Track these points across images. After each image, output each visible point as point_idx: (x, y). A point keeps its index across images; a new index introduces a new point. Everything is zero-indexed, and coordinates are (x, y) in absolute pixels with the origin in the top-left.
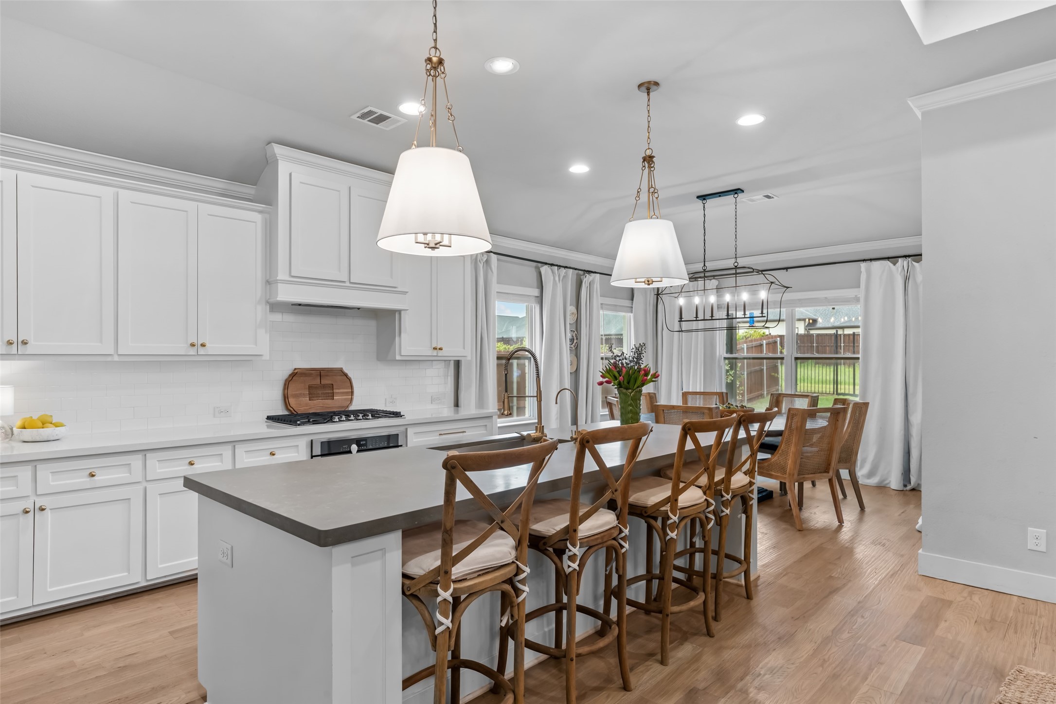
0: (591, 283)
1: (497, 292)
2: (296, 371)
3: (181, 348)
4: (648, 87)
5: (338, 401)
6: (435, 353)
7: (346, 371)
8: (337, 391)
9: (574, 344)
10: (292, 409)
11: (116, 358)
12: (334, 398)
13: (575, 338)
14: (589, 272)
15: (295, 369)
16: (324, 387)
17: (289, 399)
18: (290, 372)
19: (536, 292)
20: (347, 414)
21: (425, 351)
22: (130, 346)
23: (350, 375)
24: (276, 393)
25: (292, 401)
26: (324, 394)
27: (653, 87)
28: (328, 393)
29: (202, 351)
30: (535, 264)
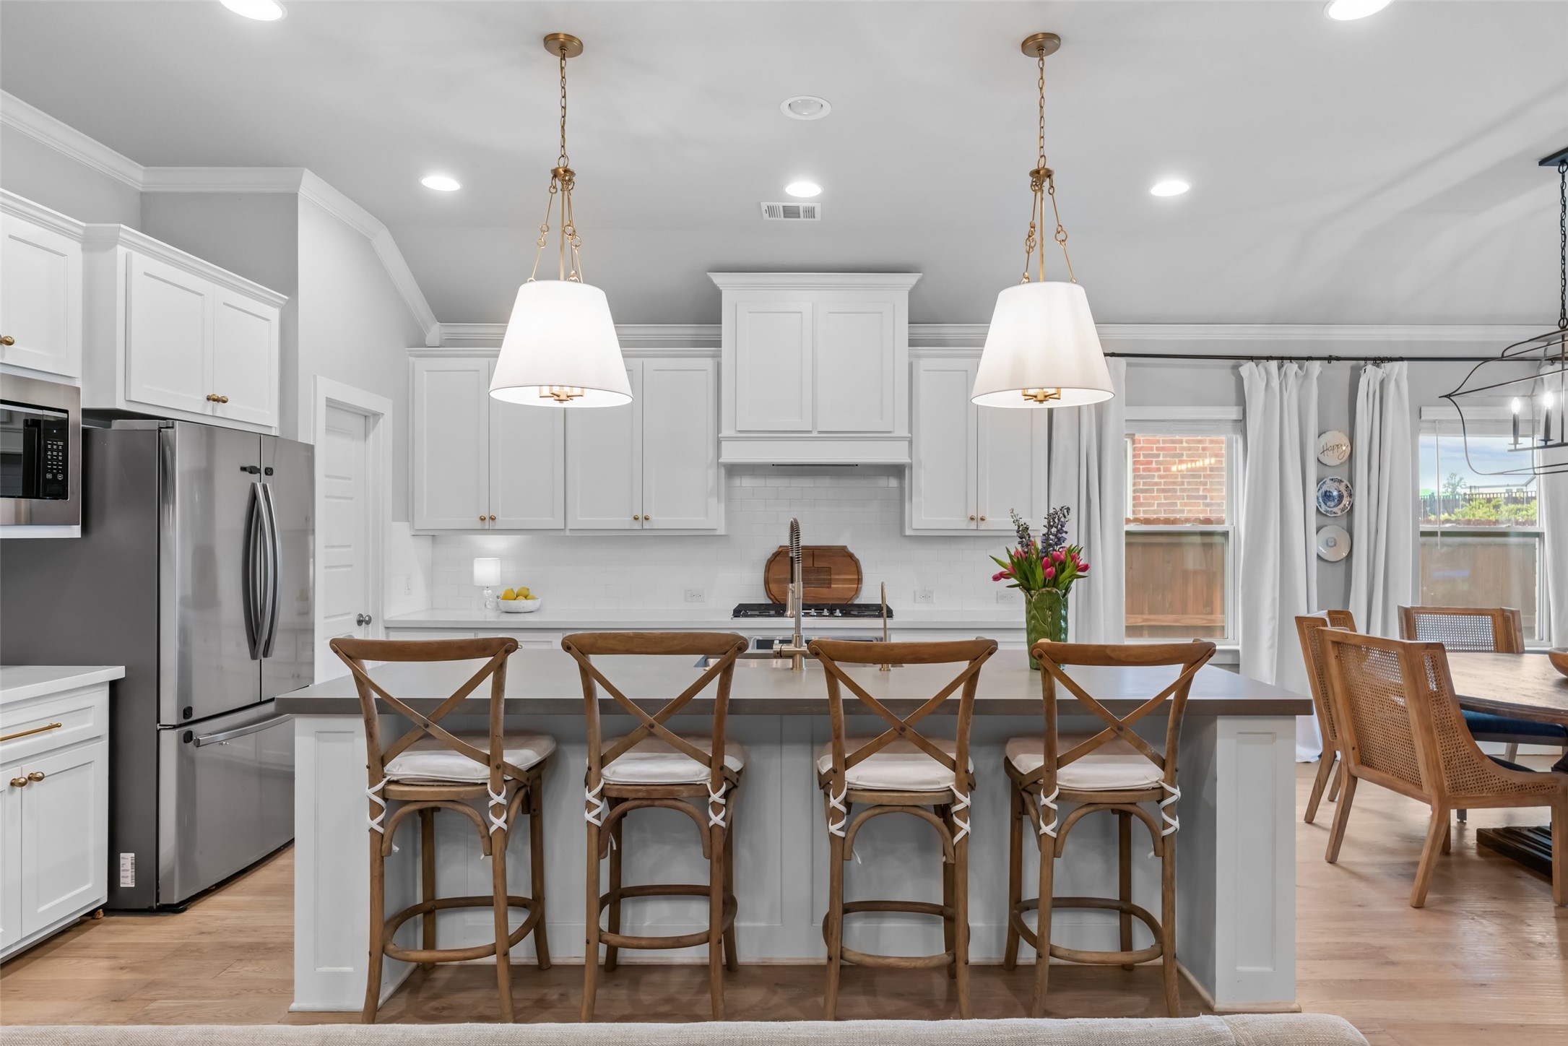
0: (1386, 380)
1: (1126, 420)
2: (780, 550)
3: (624, 521)
4: (1040, 45)
5: (839, 588)
6: (973, 525)
7: (851, 549)
8: (837, 577)
9: (1341, 506)
10: (773, 597)
11: (568, 533)
12: (832, 586)
13: (1345, 494)
14: (1378, 361)
15: (781, 547)
16: (819, 570)
17: (770, 585)
18: (775, 550)
19: (1233, 413)
20: (850, 610)
21: (955, 521)
22: (580, 519)
23: (858, 555)
24: (758, 576)
25: (773, 587)
26: (818, 580)
27: (1048, 44)
28: (824, 579)
29: (646, 525)
30: (1232, 362)
